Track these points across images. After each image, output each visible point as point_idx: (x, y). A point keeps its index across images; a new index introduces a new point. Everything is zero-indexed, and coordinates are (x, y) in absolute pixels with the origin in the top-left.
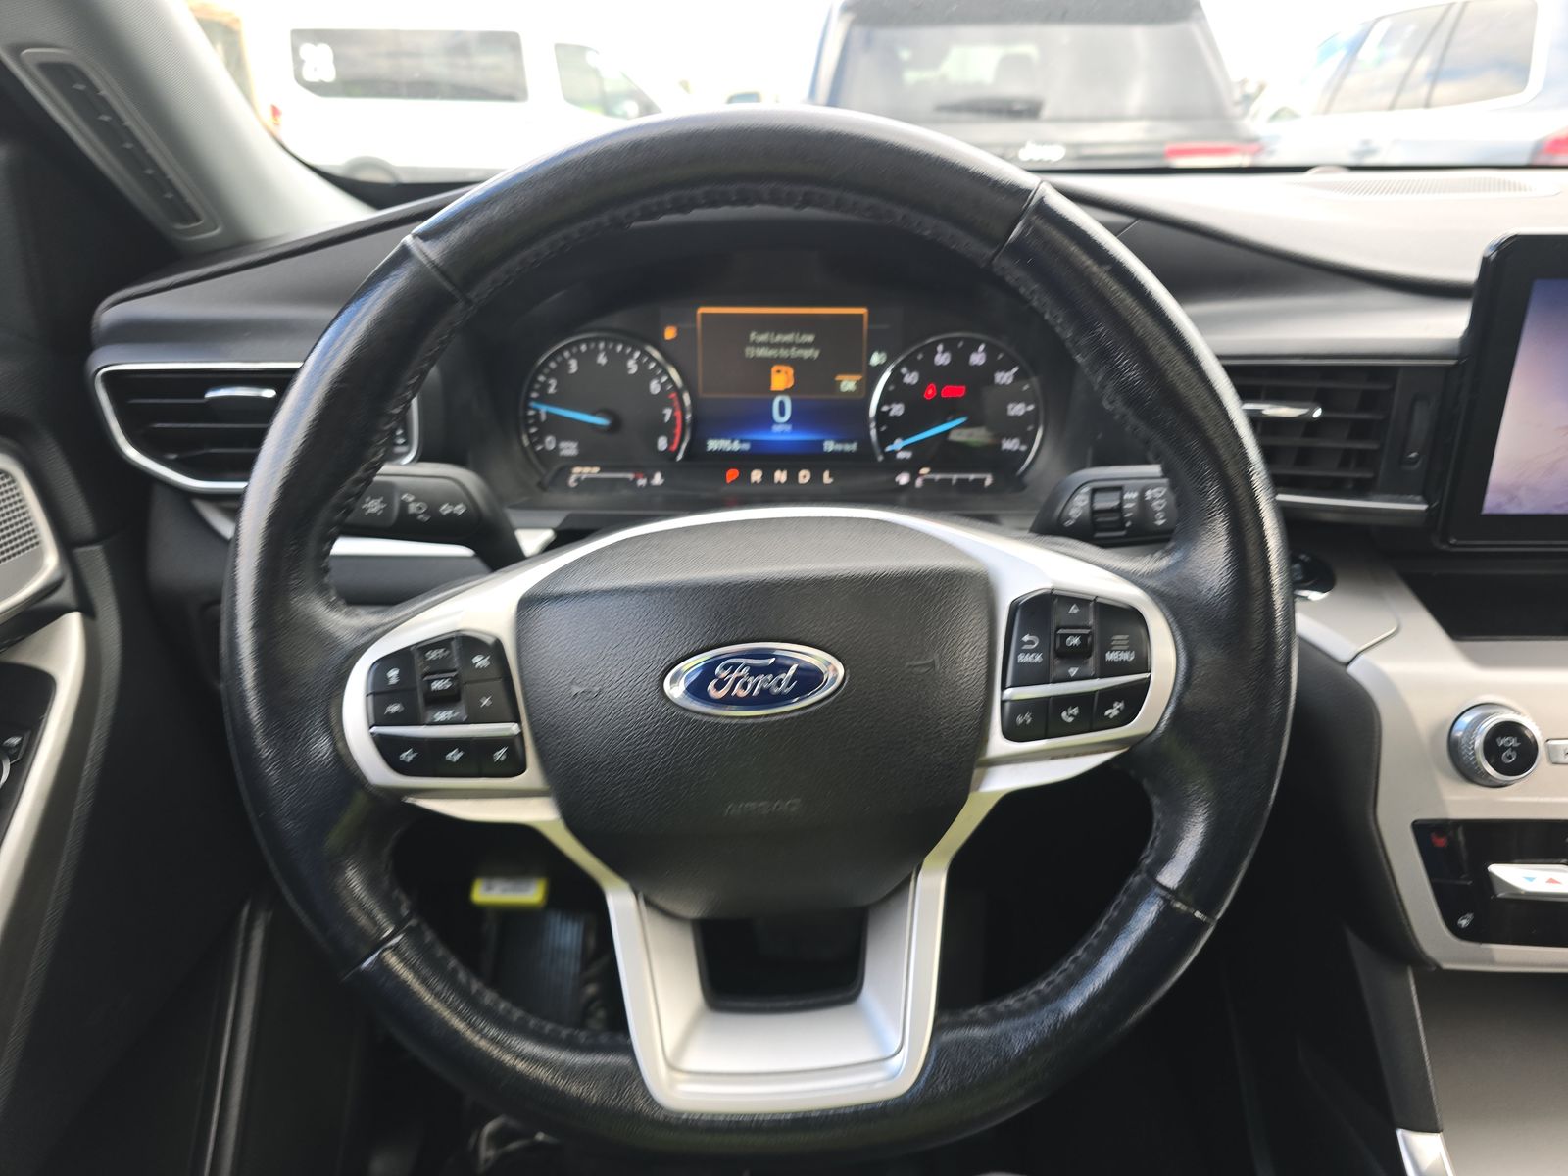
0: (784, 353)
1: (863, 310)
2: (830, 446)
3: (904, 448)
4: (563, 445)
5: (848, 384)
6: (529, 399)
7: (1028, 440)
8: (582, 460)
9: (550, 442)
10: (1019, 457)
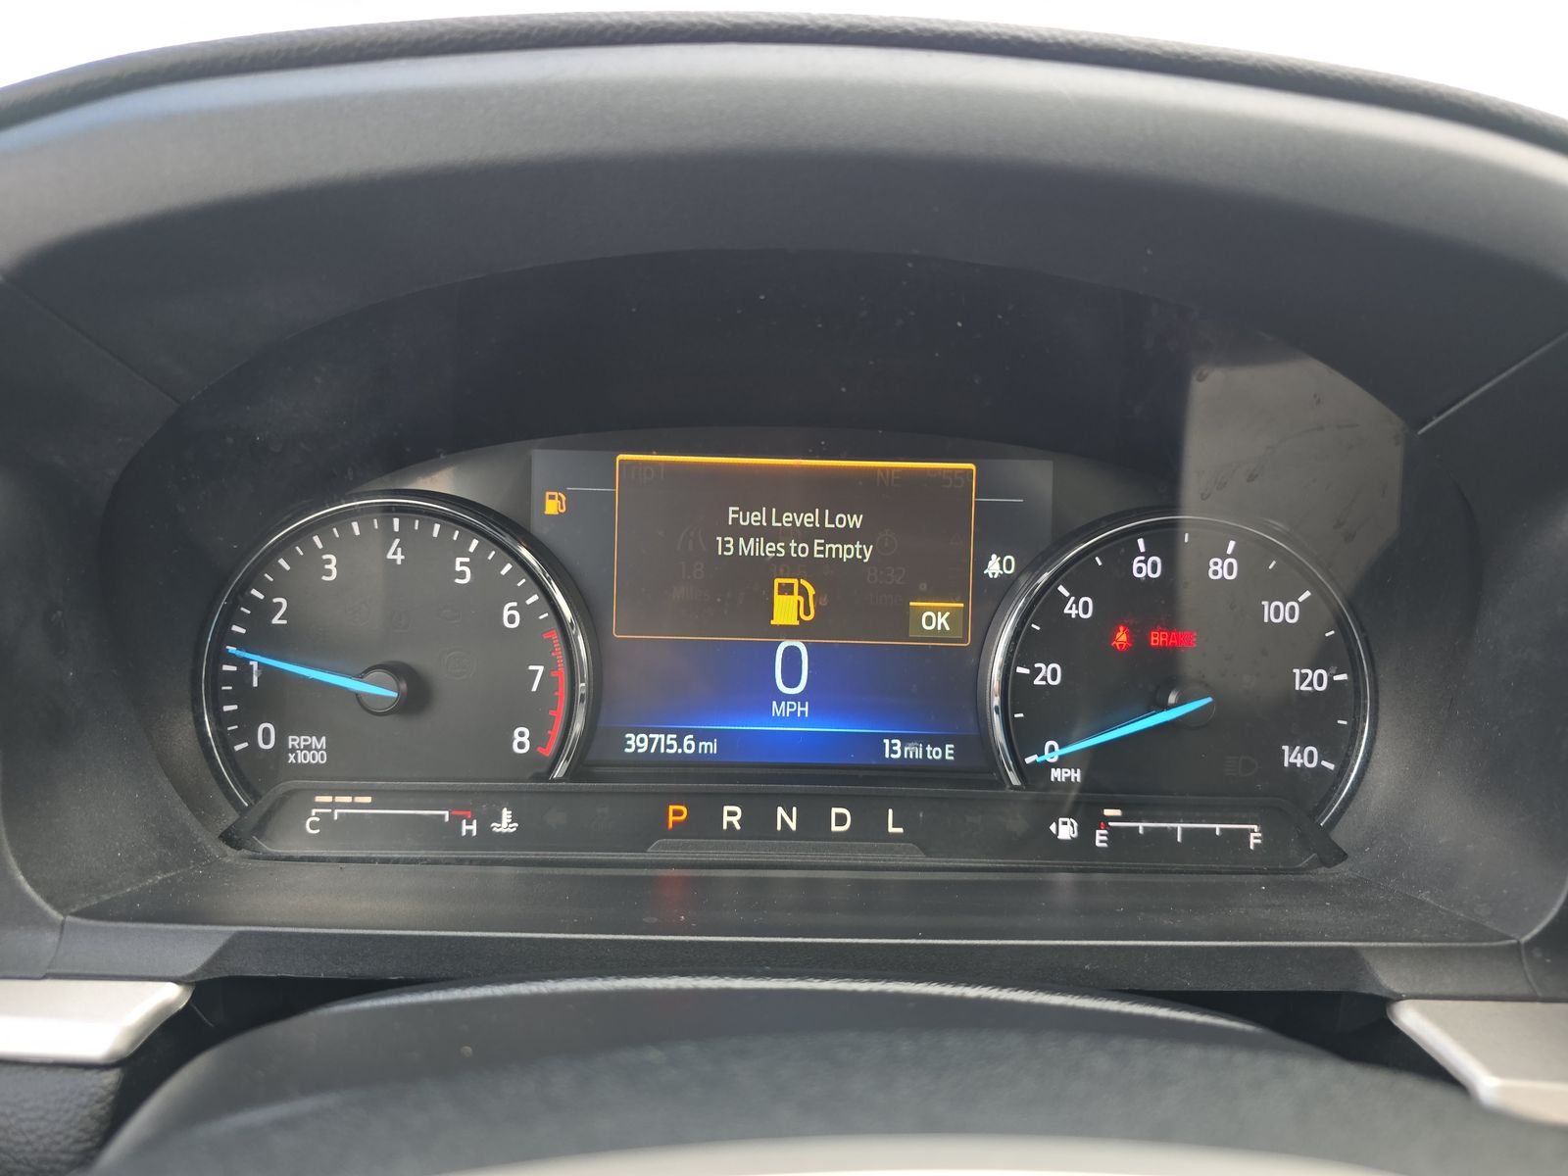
0: (798, 549)
1: (971, 466)
2: (895, 750)
3: (1063, 762)
4: (293, 741)
5: (936, 618)
6: (224, 636)
7: (1339, 747)
8: (333, 776)
9: (266, 737)
10: (1323, 785)
